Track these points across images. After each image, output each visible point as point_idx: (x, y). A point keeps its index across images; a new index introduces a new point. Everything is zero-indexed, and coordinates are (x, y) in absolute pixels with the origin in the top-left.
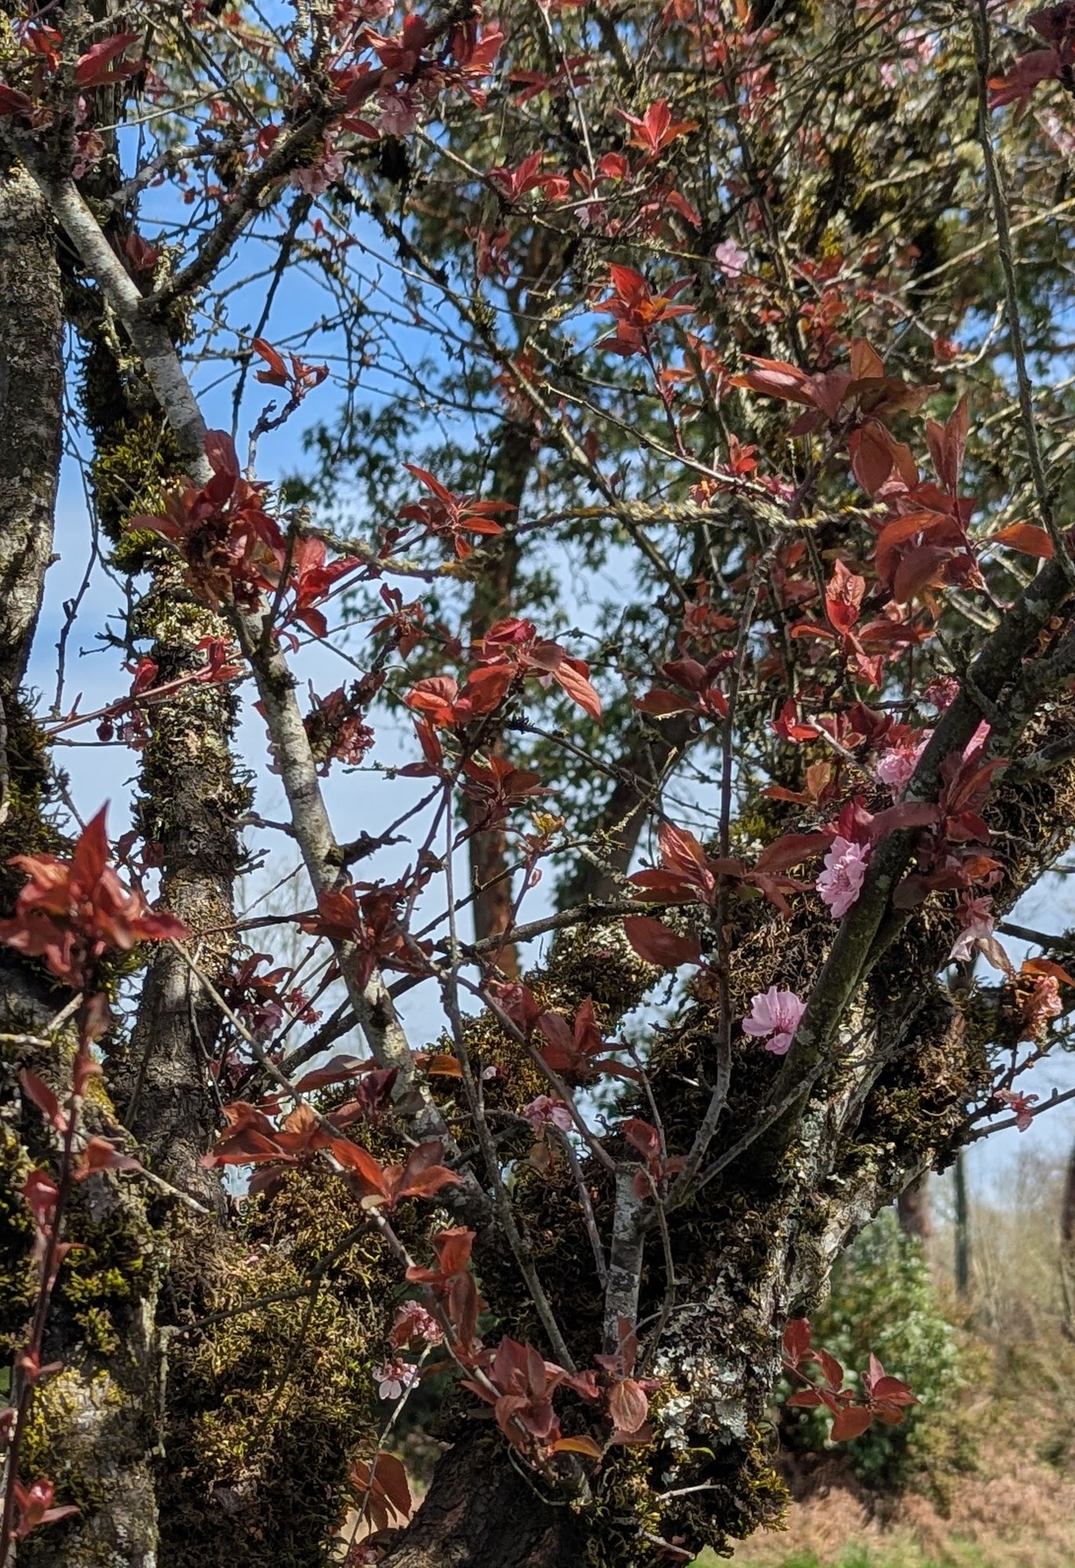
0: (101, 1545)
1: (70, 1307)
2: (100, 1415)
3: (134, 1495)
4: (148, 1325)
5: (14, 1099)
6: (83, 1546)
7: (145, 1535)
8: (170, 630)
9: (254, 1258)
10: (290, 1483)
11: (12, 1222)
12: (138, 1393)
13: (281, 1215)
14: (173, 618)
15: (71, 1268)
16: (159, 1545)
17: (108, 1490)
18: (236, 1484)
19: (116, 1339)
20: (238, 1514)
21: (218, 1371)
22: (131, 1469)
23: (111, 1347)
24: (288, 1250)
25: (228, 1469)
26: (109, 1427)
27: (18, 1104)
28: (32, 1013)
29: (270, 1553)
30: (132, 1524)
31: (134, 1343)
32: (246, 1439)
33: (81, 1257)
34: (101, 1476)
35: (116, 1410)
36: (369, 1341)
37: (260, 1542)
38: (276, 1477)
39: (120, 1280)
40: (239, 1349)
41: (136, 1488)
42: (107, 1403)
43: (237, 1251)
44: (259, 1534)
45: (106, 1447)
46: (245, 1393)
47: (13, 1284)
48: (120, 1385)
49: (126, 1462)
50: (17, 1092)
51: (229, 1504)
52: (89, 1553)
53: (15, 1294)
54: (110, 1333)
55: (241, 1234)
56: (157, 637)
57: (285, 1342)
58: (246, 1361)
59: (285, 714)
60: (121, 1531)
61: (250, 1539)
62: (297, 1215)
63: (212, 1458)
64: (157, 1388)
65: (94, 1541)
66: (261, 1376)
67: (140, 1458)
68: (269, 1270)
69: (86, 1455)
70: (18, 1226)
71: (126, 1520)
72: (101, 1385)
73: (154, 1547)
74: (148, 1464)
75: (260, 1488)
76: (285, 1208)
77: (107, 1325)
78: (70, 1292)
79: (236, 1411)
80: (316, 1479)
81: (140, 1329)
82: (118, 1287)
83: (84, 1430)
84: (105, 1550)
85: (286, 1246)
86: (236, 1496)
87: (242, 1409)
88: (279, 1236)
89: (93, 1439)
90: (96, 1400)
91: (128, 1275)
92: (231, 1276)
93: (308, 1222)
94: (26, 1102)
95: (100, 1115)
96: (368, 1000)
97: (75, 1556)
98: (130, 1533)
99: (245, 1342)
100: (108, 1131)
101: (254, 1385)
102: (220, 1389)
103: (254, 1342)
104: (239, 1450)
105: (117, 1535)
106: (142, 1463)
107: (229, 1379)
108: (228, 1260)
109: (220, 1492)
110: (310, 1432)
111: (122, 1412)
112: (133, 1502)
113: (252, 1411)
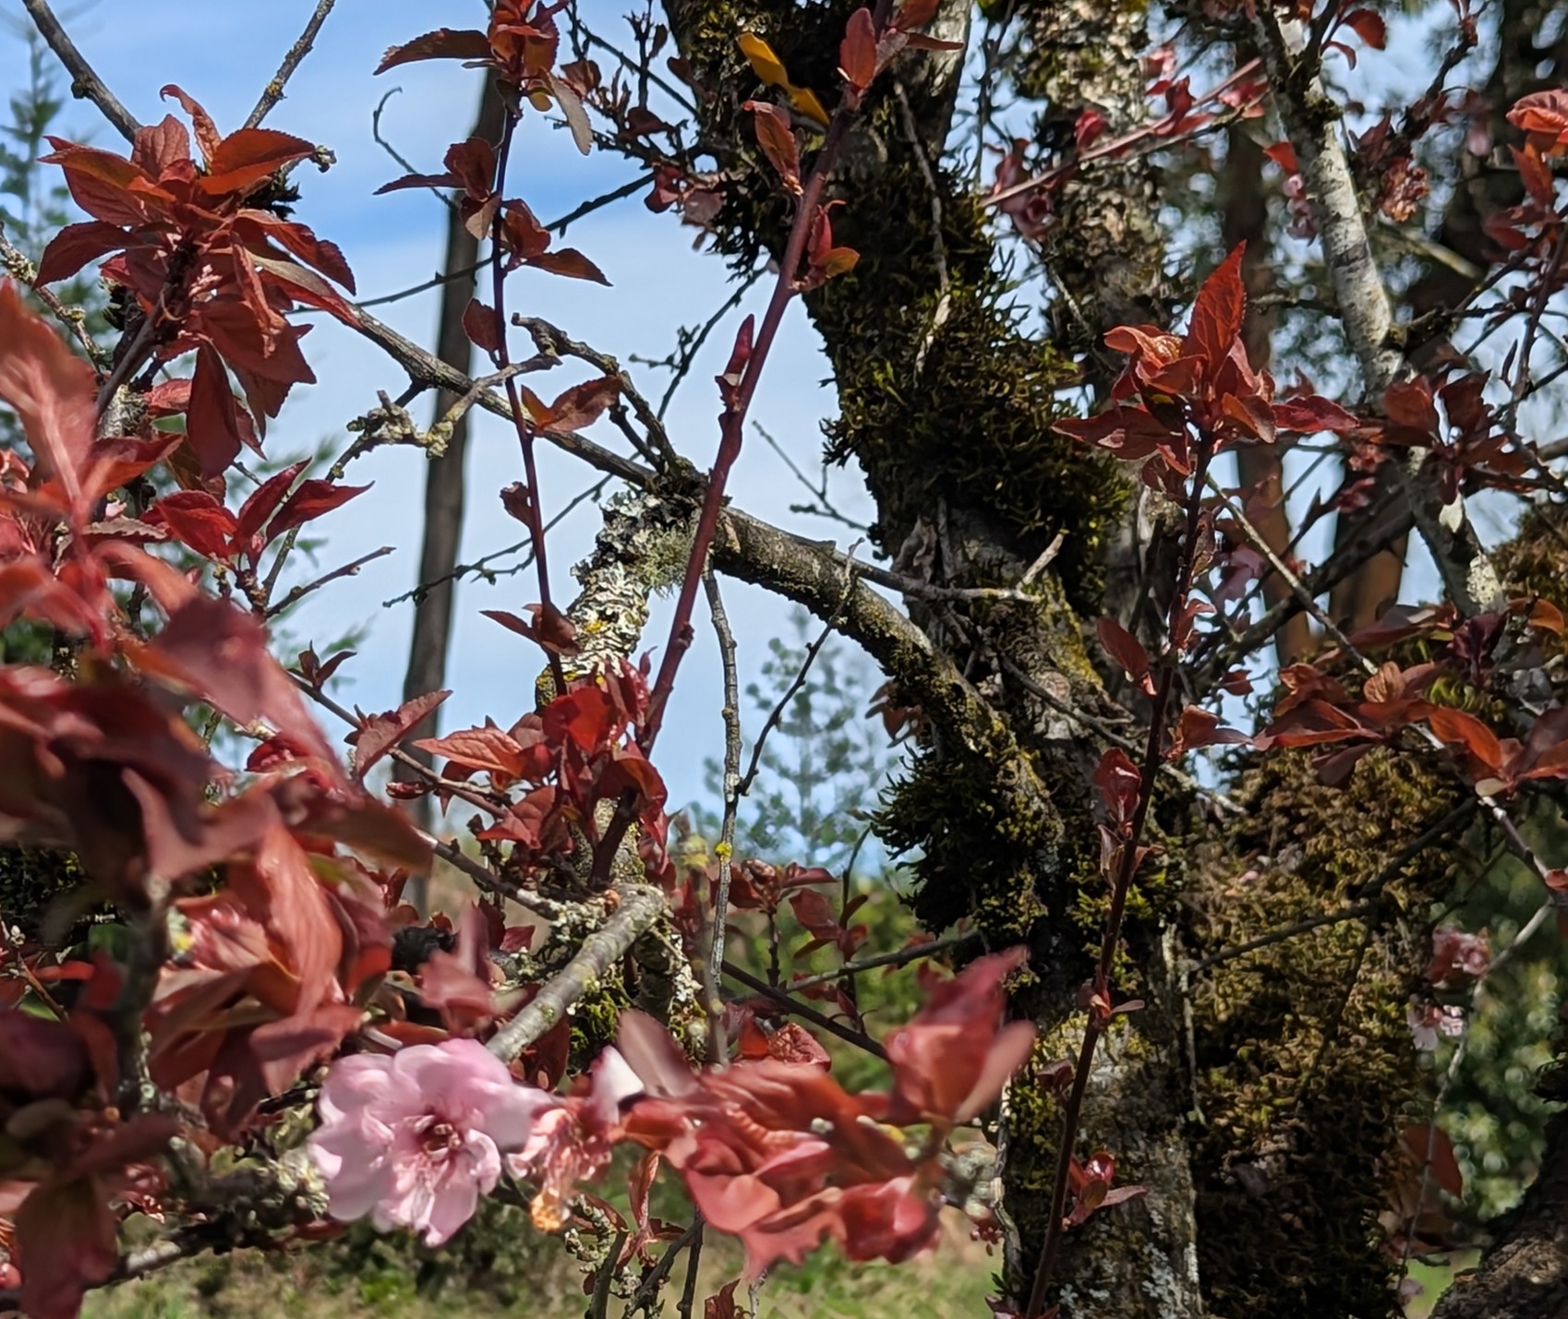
0: (1135, 1235)
1: (1076, 935)
2: (1118, 1072)
3: (1167, 1172)
4: (1167, 955)
5: (994, 673)
6: (1111, 1236)
7: (1184, 1223)
8: (1066, 88)
9: (1251, 875)
10: (1330, 1156)
11: (1001, 829)
12: (1166, 1043)
13: (1280, 820)
14: (1065, 74)
15: (1076, 885)
16: (1198, 1236)
17: (1136, 1166)
18: (1256, 1158)
19: (1136, 974)
20: (1267, 1196)
21: (1223, 1017)
22: (1162, 1139)
23: (1132, 985)
24: (1294, 864)
25: (1247, 1140)
26: (1131, 1086)
27: (998, 679)
28: (1001, 563)
29: (1312, 1246)
30: (1168, 1208)
31: (1155, 981)
32: (1269, 1102)
33: (1090, 872)
34: (1125, 1149)
35: (1138, 1065)
36: (1403, 976)
37: (1299, 1232)
38: (1311, 1150)
39: (1140, 900)
40: (1248, 989)
41: (1170, 1163)
42: (1128, 1056)
43: (1226, 867)
44: (1298, 1223)
45: (1129, 1111)
46: (1264, 1044)
47: (1003, 907)
48: (1144, 1035)
49: (1155, 1131)
50: (995, 663)
51: (1253, 1182)
52: (1119, 1245)
53: (1006, 920)
54: (1128, 967)
55: (1228, 844)
56: (1048, 98)
57: (1304, 980)
58: (1259, 1003)
59: (1324, 155)
60: (1156, 1218)
61: (1287, 1227)
62: (1300, 819)
63: (1228, 1127)
64: (1183, 1039)
65: (1123, 1230)
66: (1282, 1021)
67: (1172, 1125)
68: (1272, 888)
69: (1104, 1123)
70: (1008, 833)
71: (1161, 1204)
72: (1119, 1033)
73: (1193, 1237)
74: (1183, 1133)
75: (1291, 1163)
76: (1283, 810)
77: (1125, 958)
78: (1078, 915)
79: (1253, 1068)
80: (1361, 1153)
81: (1161, 960)
82: (1138, 909)
83: (1101, 1090)
84: (1138, 1241)
85: (1290, 859)
86: (1262, 1173)
87: (1259, 1064)
88: (1280, 846)
89: (1112, 1102)
90: (1114, 1052)
91: (1147, 893)
92: (1228, 899)
93: (1317, 826)
94: (1007, 677)
95: (1093, 690)
96: (1447, 528)
97: (1101, 1249)
98: (1167, 1220)
99: (1254, 980)
100: (1105, 710)
101: (1274, 1034)
102: (1229, 1040)
103: (1265, 981)
104: (1262, 1116)
105: (1151, 1222)
106: (1174, 1132)
107: (1240, 1026)
108: (1217, 877)
109: (1241, 1169)
110: (1349, 1091)
111: (1147, 1066)
112: (1167, 1181)
113: (1273, 1066)
